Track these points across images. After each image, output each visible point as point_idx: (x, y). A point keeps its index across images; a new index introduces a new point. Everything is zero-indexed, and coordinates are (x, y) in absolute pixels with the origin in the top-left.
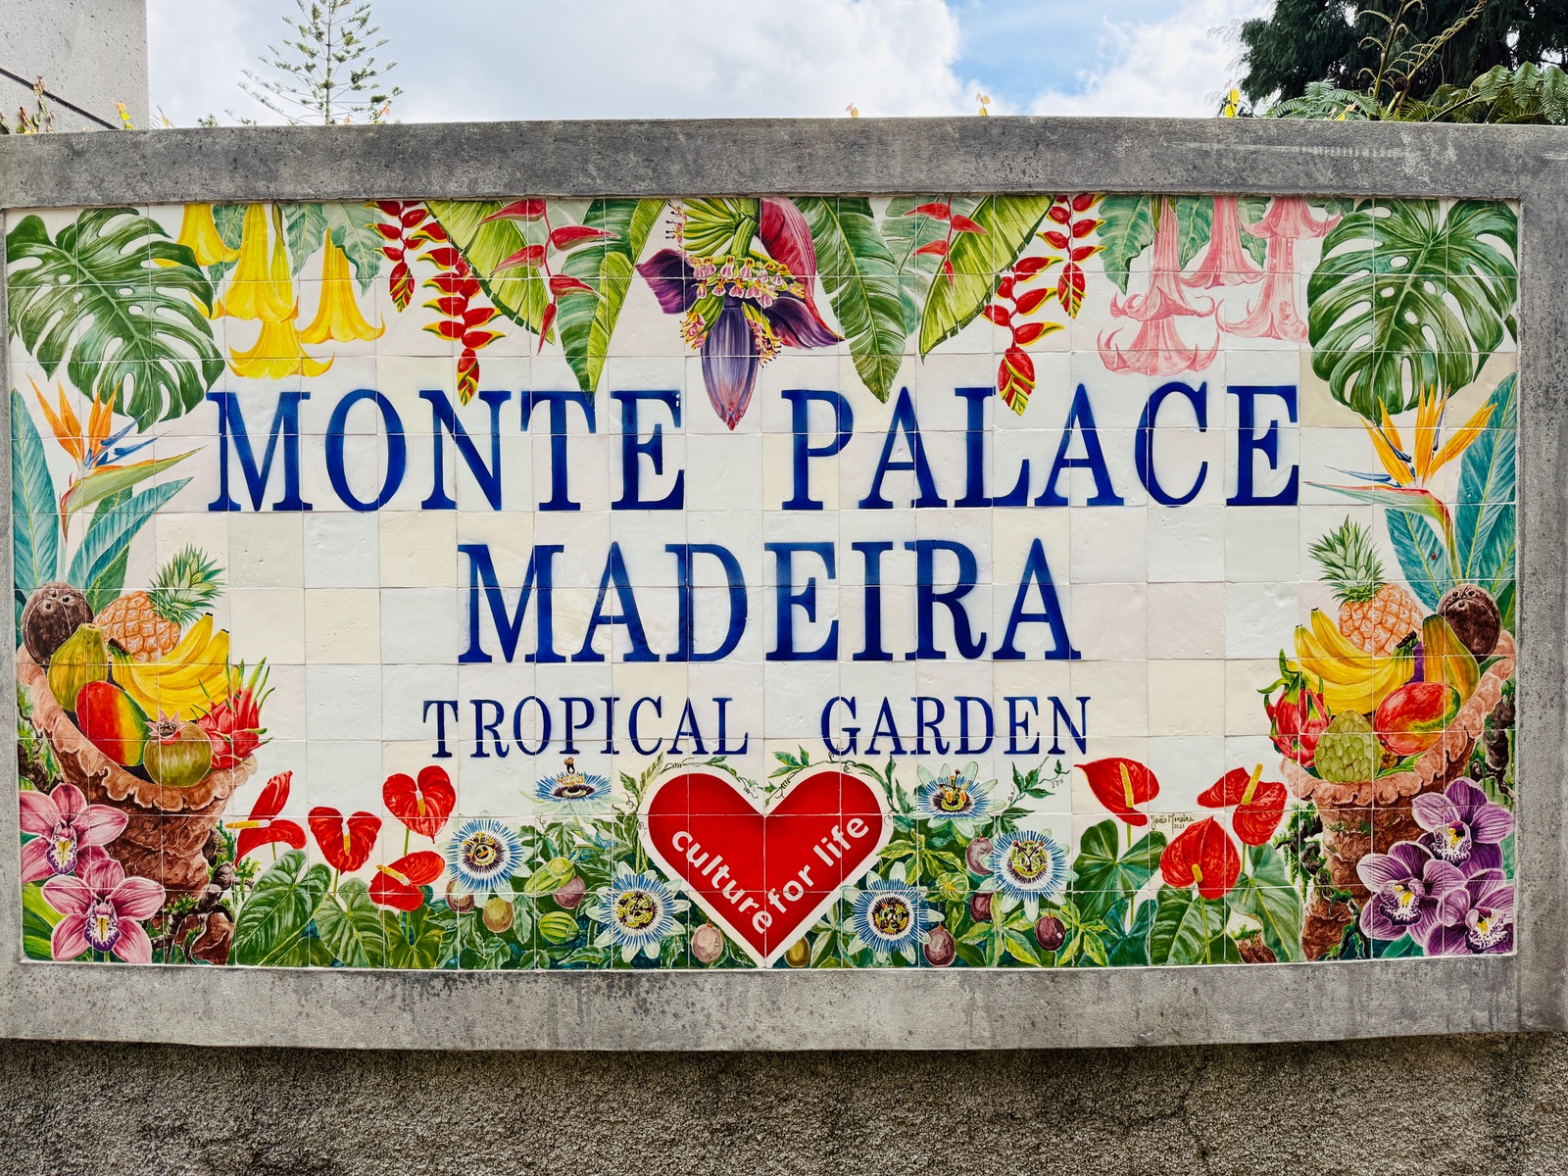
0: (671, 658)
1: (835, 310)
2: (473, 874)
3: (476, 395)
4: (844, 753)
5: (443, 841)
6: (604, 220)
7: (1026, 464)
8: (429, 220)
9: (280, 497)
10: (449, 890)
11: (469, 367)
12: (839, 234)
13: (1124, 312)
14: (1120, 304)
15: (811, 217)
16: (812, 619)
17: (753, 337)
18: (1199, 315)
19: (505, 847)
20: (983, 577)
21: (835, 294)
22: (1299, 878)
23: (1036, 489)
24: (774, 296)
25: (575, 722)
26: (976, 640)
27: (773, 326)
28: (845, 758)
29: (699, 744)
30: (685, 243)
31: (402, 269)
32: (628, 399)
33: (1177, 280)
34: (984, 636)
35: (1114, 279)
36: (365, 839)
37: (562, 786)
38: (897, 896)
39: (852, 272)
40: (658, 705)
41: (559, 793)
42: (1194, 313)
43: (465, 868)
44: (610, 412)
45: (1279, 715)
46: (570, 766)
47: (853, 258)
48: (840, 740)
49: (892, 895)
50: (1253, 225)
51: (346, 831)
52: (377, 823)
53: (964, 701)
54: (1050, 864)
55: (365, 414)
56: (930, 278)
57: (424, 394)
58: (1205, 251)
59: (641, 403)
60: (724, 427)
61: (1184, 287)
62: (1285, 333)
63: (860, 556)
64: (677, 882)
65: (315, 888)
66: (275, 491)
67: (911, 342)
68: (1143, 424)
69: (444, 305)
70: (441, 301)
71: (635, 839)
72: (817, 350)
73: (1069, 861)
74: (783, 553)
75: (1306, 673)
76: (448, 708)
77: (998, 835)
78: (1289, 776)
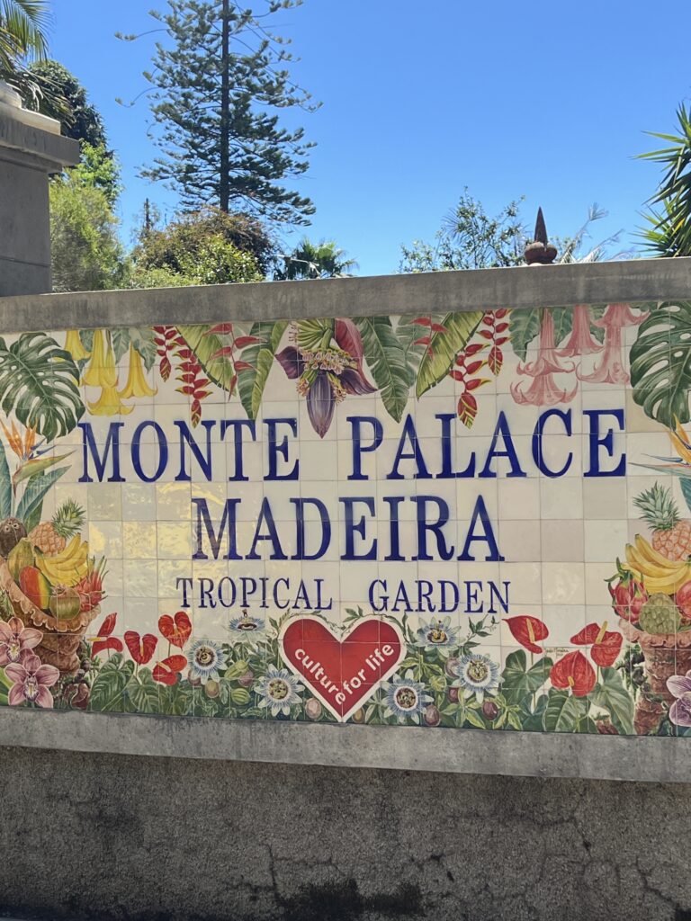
0: (293, 558)
1: (373, 375)
2: (200, 667)
3: (200, 423)
4: (381, 610)
5: (185, 650)
6: (260, 332)
7: (473, 455)
8: (178, 336)
9: (111, 476)
10: (189, 675)
11: (196, 408)
12: (374, 336)
13: (524, 372)
14: (522, 368)
15: (360, 327)
16: (364, 538)
17: (332, 390)
18: (567, 372)
19: (215, 654)
20: (452, 516)
21: (373, 367)
22: (631, 688)
23: (479, 468)
24: (342, 368)
25: (247, 591)
26: (449, 550)
27: (342, 384)
28: (381, 613)
29: (308, 603)
30: (299, 342)
31: (166, 360)
32: (271, 423)
33: (554, 354)
34: (453, 548)
35: (518, 354)
36: (150, 649)
37: (241, 623)
38: (409, 688)
39: (381, 354)
40: (287, 582)
41: (240, 627)
42: (563, 371)
43: (196, 664)
44: (262, 429)
45: (617, 594)
46: (245, 613)
47: (381, 347)
48: (379, 603)
49: (406, 687)
50: (597, 321)
51: (141, 643)
52: (155, 640)
53: (443, 583)
54: (489, 673)
55: (149, 433)
56: (421, 357)
57: (176, 423)
58: (569, 337)
59: (277, 425)
60: (318, 436)
61: (558, 358)
62: (617, 380)
63: (387, 504)
64: (297, 675)
65: (127, 672)
66: (109, 472)
67: (412, 390)
68: (536, 432)
69: (185, 379)
70: (183, 376)
71: (277, 652)
72: (364, 396)
73: (500, 671)
74: (348, 503)
75: (633, 570)
76: (187, 582)
77: (462, 656)
78: (624, 629)
